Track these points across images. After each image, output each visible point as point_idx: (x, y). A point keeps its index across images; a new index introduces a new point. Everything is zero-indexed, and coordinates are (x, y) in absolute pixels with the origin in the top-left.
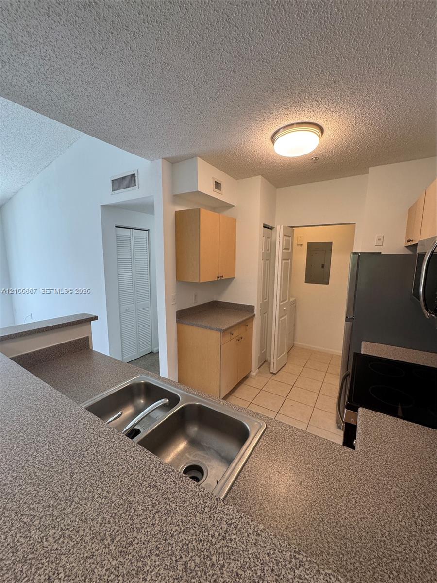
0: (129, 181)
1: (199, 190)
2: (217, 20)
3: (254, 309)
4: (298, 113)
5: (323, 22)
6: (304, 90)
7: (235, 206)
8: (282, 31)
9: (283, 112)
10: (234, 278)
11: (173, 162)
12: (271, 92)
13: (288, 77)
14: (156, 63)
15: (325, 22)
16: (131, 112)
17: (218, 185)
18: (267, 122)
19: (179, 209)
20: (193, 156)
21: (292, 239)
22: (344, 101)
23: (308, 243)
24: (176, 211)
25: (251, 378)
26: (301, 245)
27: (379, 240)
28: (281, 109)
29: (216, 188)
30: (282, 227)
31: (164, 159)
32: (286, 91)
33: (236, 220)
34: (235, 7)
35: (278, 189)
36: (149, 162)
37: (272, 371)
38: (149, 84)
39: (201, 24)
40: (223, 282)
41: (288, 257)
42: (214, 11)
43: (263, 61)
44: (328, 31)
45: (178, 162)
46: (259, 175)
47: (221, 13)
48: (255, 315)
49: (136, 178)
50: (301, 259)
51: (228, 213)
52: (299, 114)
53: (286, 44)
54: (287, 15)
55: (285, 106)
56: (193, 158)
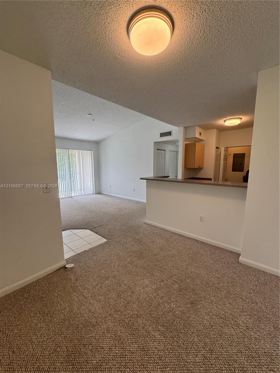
0: (169, 134)
1: (196, 137)
3: (212, 180)
7: (204, 140)
10: (203, 168)
11: (186, 128)
17: (200, 134)
19: (186, 143)
20: (195, 126)
21: (227, 152)
23: (234, 154)
26: (230, 155)
30: (224, 148)
31: (184, 127)
33: (204, 145)
35: (221, 132)
36: (178, 128)
40: (200, 169)
41: (226, 159)
45: (188, 128)
46: (215, 128)
49: (172, 133)
50: (230, 160)
51: (202, 142)
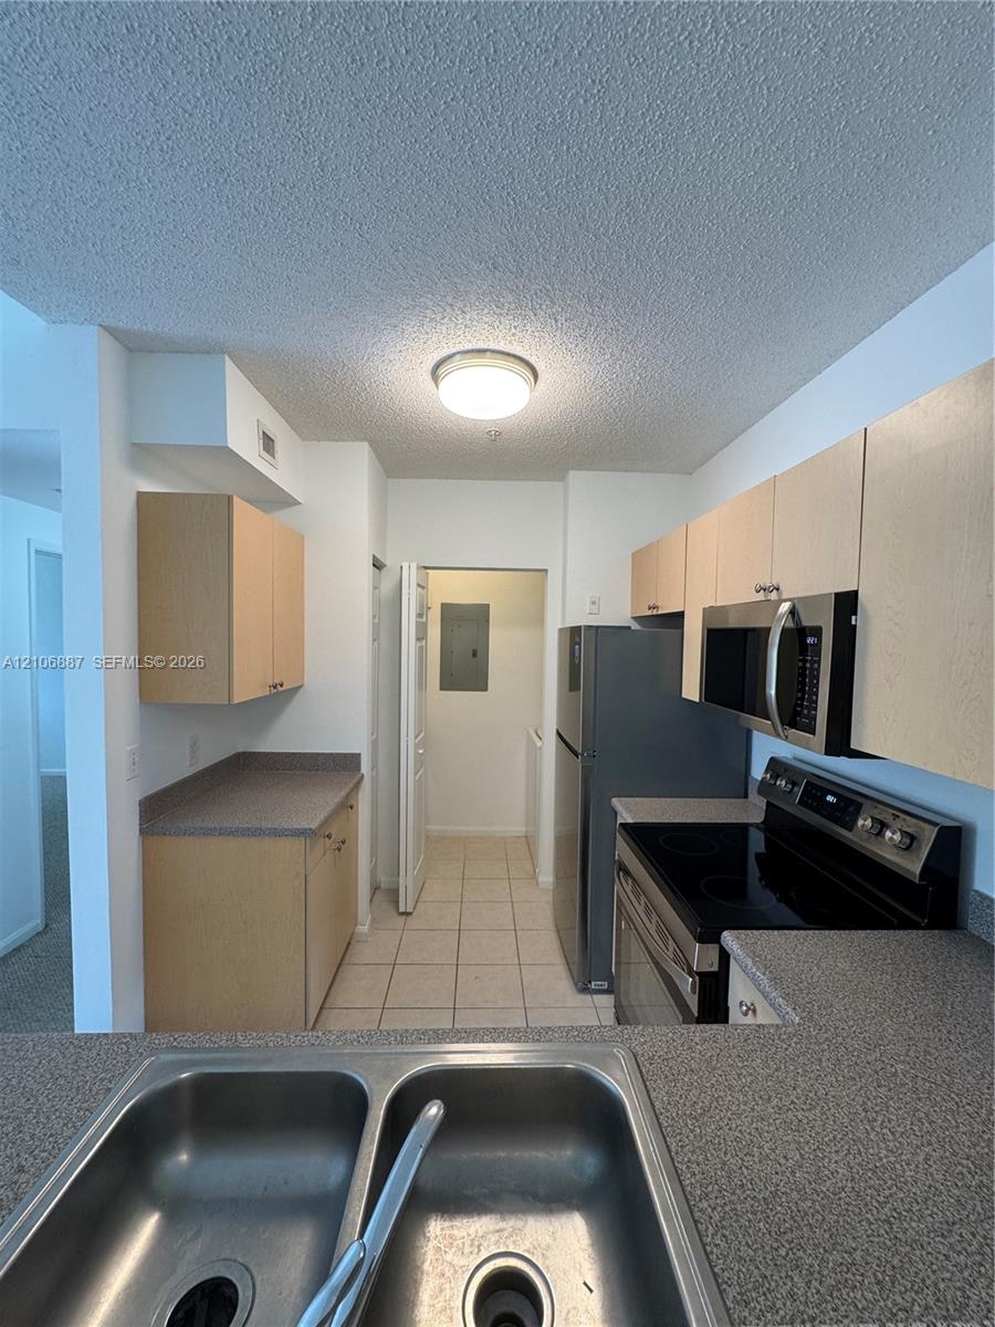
1: (229, 446)
2: (470, 43)
3: (359, 763)
4: (513, 330)
5: (643, 179)
6: (548, 291)
7: (297, 503)
8: (575, 154)
9: (487, 320)
10: (301, 687)
11: (133, 348)
12: (488, 268)
13: (537, 251)
14: (242, 44)
15: (646, 180)
16: (57, 142)
17: (268, 443)
18: (444, 328)
19: (149, 486)
20: (209, 350)
21: (428, 593)
22: (595, 339)
23: (442, 604)
24: (138, 492)
25: (359, 941)
26: (430, 608)
27: (594, 603)
28: (486, 311)
29: (264, 449)
30: (414, 566)
31: (106, 328)
32: (516, 277)
33: (303, 537)
34: (520, 44)
37: (402, 909)
38: (182, 90)
39: (428, 27)
40: (280, 697)
41: (422, 632)
42: (474, 18)
43: (508, 193)
44: (642, 200)
45: (151, 351)
46: (366, 440)
47: (485, 35)
48: (363, 776)
52: (514, 335)
53: (567, 182)
54: (599, 129)
55: (498, 307)
56: (208, 353)
